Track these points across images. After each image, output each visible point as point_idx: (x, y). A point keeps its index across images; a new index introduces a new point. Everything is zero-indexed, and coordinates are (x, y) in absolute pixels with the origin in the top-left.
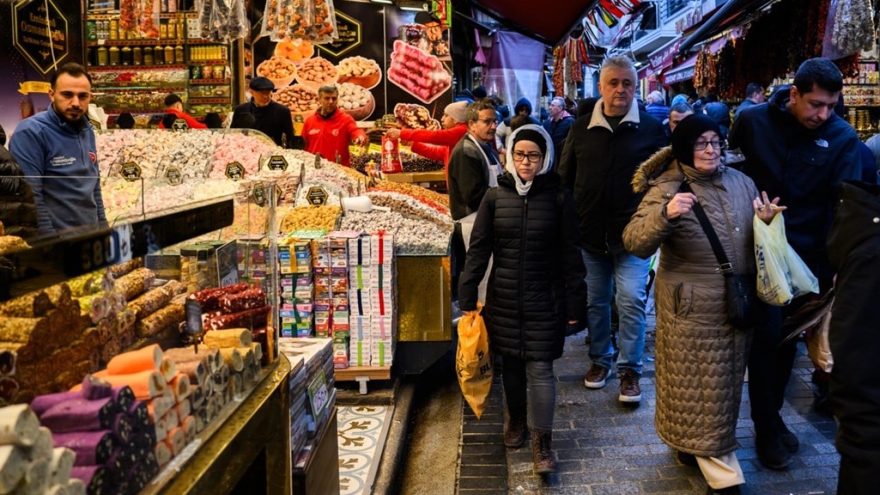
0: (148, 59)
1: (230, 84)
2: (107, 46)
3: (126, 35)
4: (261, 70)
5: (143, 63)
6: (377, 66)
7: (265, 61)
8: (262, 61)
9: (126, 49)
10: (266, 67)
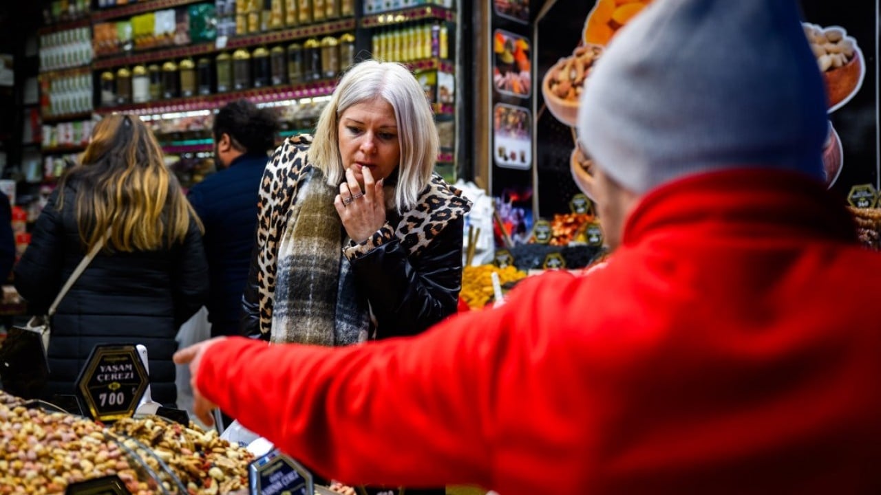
0: (295, 72)
1: (453, 118)
2: (230, 50)
3: (260, 21)
4: (553, 82)
5: (286, 80)
6: (850, 43)
7: (561, 62)
8: (554, 62)
9: (260, 52)
10: (563, 76)
